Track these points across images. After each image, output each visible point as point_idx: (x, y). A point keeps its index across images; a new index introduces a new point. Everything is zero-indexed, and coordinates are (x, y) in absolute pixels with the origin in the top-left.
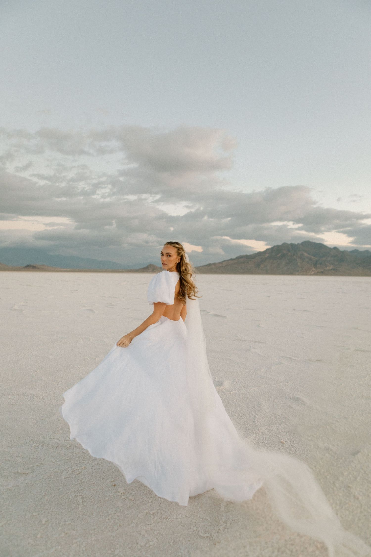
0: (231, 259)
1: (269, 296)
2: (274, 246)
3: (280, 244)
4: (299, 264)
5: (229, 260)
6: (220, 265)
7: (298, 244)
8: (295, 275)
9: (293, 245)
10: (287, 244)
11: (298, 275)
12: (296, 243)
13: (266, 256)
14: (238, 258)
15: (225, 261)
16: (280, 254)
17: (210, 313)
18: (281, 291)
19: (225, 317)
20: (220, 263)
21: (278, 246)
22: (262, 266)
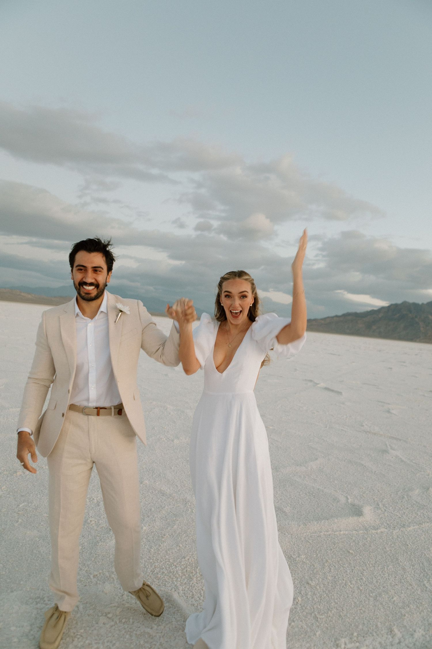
0: (337, 316)
1: (391, 368)
2: (392, 305)
3: (399, 302)
4: (422, 329)
5: (333, 317)
6: (323, 322)
7: (423, 304)
8: (415, 341)
9: (415, 305)
10: (409, 303)
11: (420, 342)
12: (420, 303)
13: (381, 315)
14: (344, 315)
15: (328, 317)
16: (398, 315)
17: (319, 385)
18: (404, 362)
19: (340, 393)
20: (322, 319)
21: (396, 305)
22: (374, 327)
